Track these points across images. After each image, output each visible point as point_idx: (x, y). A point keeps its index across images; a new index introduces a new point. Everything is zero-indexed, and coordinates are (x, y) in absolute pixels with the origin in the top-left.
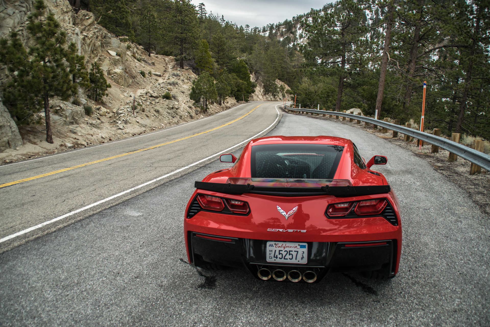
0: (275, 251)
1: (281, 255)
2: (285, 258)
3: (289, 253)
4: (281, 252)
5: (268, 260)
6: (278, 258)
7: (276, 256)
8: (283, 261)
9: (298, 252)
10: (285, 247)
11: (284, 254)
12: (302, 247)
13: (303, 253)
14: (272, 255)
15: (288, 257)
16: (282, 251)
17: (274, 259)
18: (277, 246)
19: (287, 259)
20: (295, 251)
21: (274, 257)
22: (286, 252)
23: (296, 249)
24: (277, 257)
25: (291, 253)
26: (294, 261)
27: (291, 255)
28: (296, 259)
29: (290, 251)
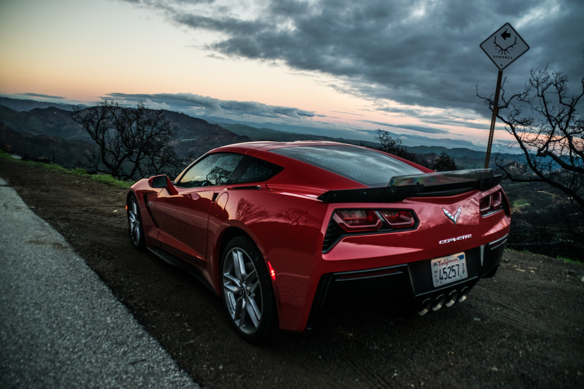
0: (440, 270)
1: (445, 274)
2: (450, 276)
3: (452, 269)
4: (445, 270)
5: (436, 285)
6: (444, 279)
7: (441, 277)
8: (449, 281)
9: (458, 265)
10: (447, 263)
11: (447, 271)
12: (461, 257)
13: (462, 265)
14: (438, 277)
15: (452, 274)
16: (445, 268)
17: (440, 281)
18: (440, 264)
19: (451, 277)
20: (456, 265)
21: (440, 279)
22: (449, 269)
23: (457, 263)
24: (442, 279)
25: (453, 268)
26: (458, 278)
27: (454, 271)
28: (459, 275)
29: (453, 266)
